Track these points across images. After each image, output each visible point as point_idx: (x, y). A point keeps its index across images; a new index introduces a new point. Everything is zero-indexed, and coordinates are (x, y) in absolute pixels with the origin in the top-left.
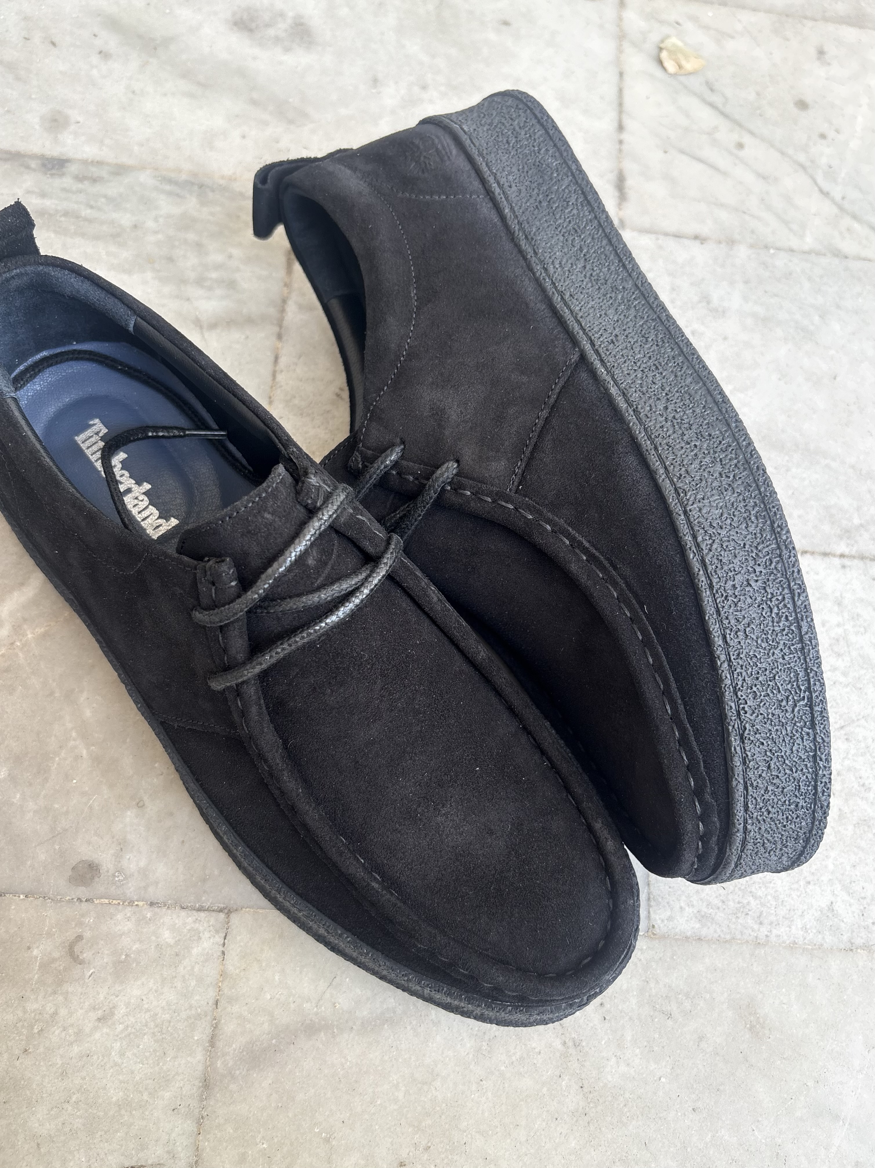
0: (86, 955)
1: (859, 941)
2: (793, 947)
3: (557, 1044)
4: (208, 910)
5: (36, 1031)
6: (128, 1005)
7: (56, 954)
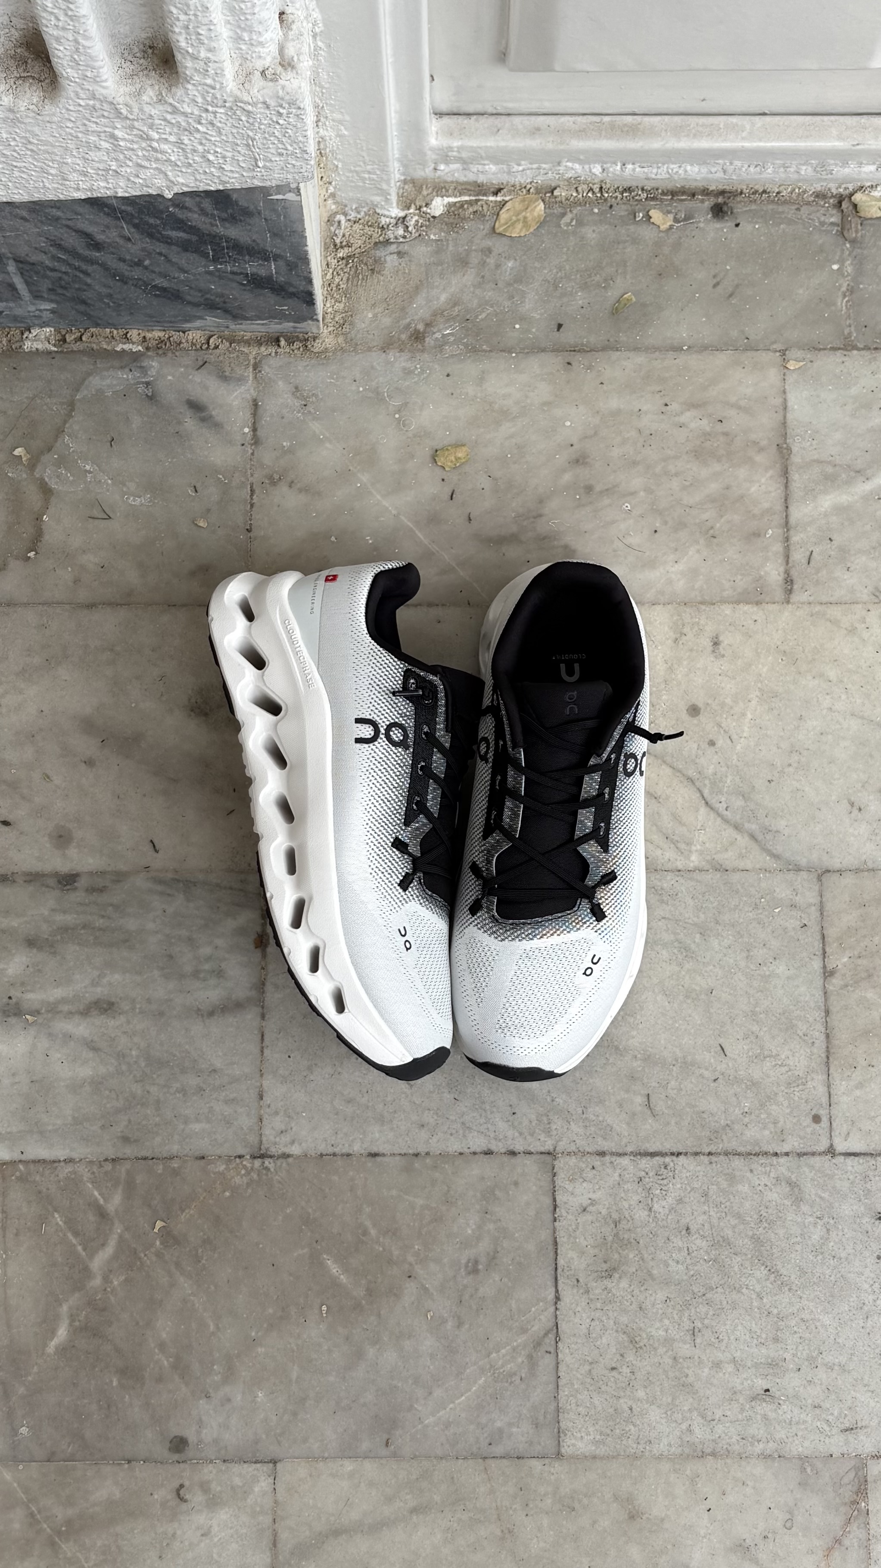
0: (187, 1497)
1: (708, 1451)
2: (660, 1458)
3: (499, 1533)
4: (261, 1462)
5: (165, 1544)
6: (219, 1525)
7: (169, 1497)
